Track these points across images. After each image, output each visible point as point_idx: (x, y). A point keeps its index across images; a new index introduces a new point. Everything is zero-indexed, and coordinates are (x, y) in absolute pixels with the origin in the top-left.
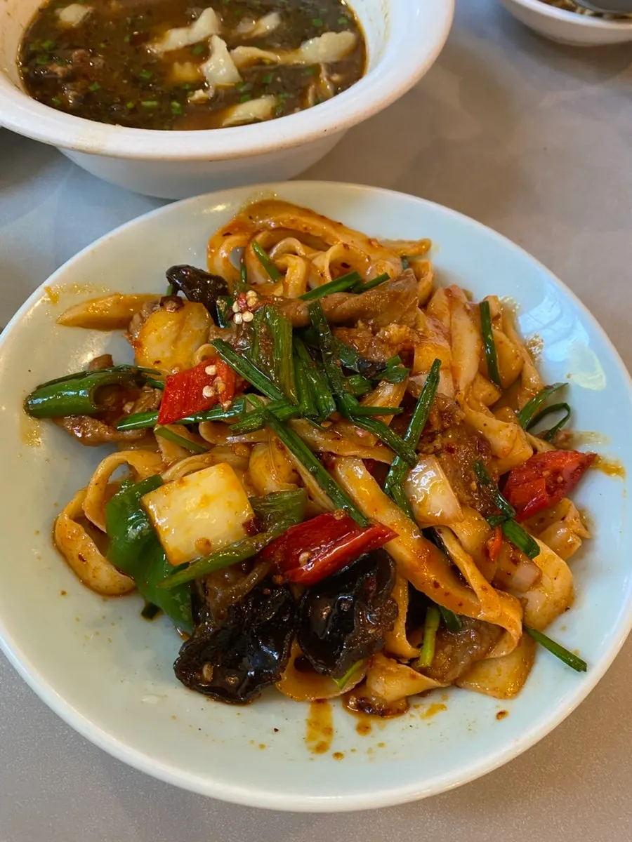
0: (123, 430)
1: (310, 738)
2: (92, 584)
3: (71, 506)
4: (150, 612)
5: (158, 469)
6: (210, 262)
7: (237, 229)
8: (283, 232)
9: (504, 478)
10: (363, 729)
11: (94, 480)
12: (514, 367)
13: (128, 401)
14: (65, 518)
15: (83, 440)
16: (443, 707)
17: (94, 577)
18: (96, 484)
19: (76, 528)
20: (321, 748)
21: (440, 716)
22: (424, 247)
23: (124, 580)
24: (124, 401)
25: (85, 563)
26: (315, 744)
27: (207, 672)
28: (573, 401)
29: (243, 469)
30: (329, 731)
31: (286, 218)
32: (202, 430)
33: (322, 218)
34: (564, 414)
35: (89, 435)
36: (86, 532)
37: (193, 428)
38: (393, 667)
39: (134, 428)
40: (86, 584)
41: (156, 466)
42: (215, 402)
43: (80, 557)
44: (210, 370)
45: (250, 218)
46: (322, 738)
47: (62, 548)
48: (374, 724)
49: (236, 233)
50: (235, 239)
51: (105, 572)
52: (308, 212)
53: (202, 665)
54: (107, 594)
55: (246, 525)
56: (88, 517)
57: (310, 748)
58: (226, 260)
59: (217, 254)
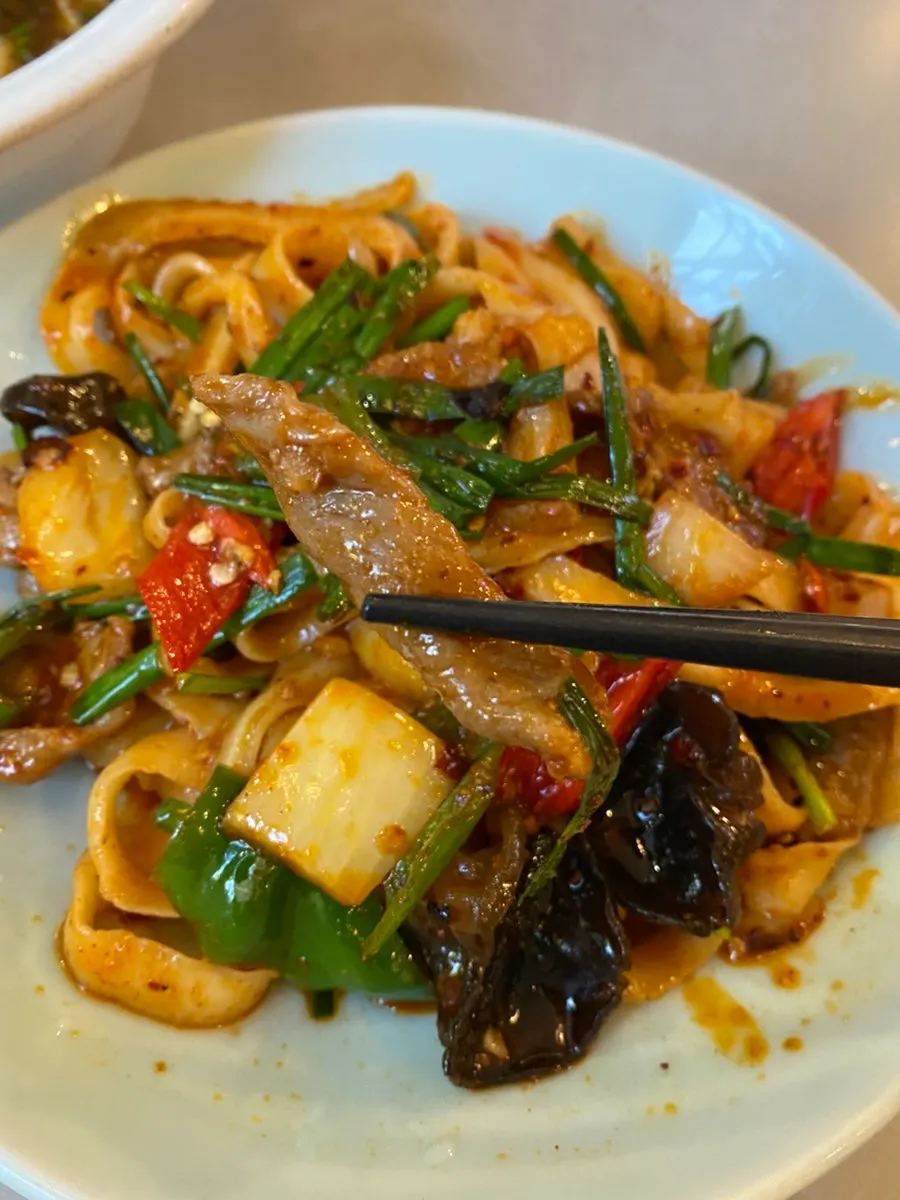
0: (91, 720)
1: (724, 1045)
2: (198, 1018)
3: (79, 907)
4: (323, 1005)
5: (204, 755)
6: (59, 356)
7: (78, 281)
8: (165, 249)
10: (787, 978)
11: (96, 839)
12: (652, 310)
13: (61, 665)
14: (81, 934)
15: (23, 777)
16: (873, 873)
17: (200, 1005)
18: (105, 844)
19: (117, 940)
20: (756, 1049)
21: (876, 889)
22: (406, 185)
23: (257, 979)
24: (54, 670)
25: (168, 991)
26: (739, 1049)
27: (493, 1044)
29: (357, 672)
30: (740, 1016)
31: (154, 226)
32: (245, 646)
33: (216, 204)
35: (30, 763)
36: (140, 936)
37: (226, 654)
39: (110, 706)
40: (188, 1024)
41: (194, 751)
42: (244, 586)
43: (155, 986)
44: (200, 535)
45: (92, 252)
46: (741, 1035)
47: (106, 989)
48: (793, 958)
49: (83, 287)
50: (86, 301)
51: (216, 987)
52: (183, 204)
54: (232, 1020)
55: (441, 764)
56: (121, 904)
57: (740, 1062)
58: (91, 341)
59: (67, 337)
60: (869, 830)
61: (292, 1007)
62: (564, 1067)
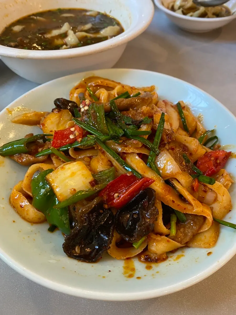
0: (38, 156)
1: (125, 273)
2: (26, 218)
4: (53, 229)
7: (81, 87)
9: (195, 163)
10: (149, 268)
11: (26, 175)
12: (194, 124)
13: (40, 148)
14: (15, 191)
15: (22, 163)
16: (183, 255)
17: (27, 214)
18: (27, 177)
19: (19, 194)
20: (131, 276)
21: (182, 259)
22: (152, 89)
24: (38, 148)
25: (23, 208)
26: (127, 275)
27: (77, 250)
28: (219, 135)
29: (89, 165)
30: (133, 270)
31: (99, 82)
32: (70, 153)
33: (113, 81)
34: (216, 140)
36: (23, 195)
37: (66, 152)
38: (159, 238)
39: (42, 155)
40: (24, 218)
42: (75, 140)
43: (21, 206)
44: (72, 129)
45: (86, 83)
48: (153, 265)
50: (80, 90)
51: (32, 212)
53: (75, 246)
55: (91, 183)
56: (24, 190)
57: (125, 277)
58: (77, 97)
59: (73, 96)
61: (46, 227)
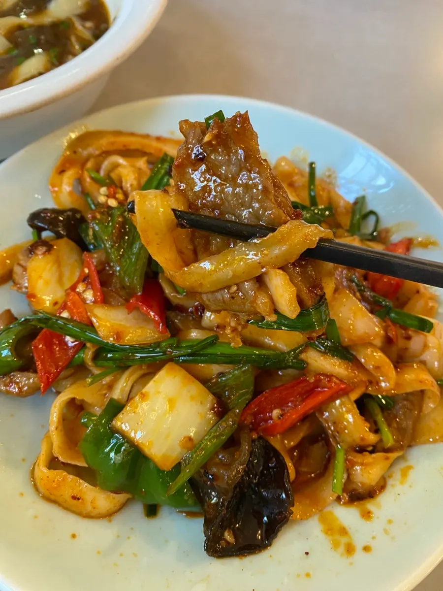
1: (336, 545)
3: (43, 458)
4: (152, 511)
5: (104, 392)
6: (56, 199)
7: (67, 165)
8: (107, 153)
10: (367, 515)
11: (53, 428)
12: (325, 197)
14: (42, 471)
15: (21, 394)
16: (410, 467)
17: (94, 508)
19: (59, 475)
20: (350, 549)
21: (412, 474)
23: (122, 497)
25: (80, 501)
26: (342, 549)
27: (228, 537)
30: (343, 531)
33: (132, 134)
35: (25, 388)
36: (69, 473)
38: (370, 459)
41: (100, 390)
43: (74, 498)
45: (75, 152)
46: (344, 540)
47: (52, 497)
49: (69, 169)
50: (70, 175)
51: (102, 500)
52: (118, 133)
54: (109, 515)
57: (342, 555)
58: (71, 193)
59: (60, 189)
60: (410, 446)
62: (260, 551)
